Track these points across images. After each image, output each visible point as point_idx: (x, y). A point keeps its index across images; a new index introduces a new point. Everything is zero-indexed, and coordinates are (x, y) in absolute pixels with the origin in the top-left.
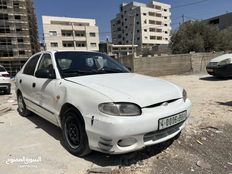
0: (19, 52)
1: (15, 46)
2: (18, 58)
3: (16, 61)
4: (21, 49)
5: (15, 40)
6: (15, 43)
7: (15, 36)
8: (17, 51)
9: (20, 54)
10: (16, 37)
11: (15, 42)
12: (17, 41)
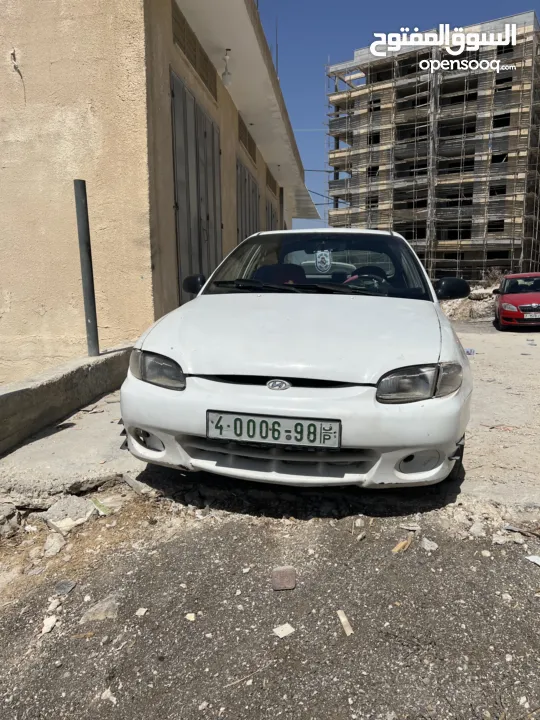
0: (489, 226)
1: (479, 209)
2: (481, 242)
3: (476, 253)
4: (494, 217)
5: (483, 190)
6: (483, 200)
7: (484, 179)
8: (482, 221)
9: (489, 231)
10: (485, 182)
11: (482, 198)
12: (487, 193)
